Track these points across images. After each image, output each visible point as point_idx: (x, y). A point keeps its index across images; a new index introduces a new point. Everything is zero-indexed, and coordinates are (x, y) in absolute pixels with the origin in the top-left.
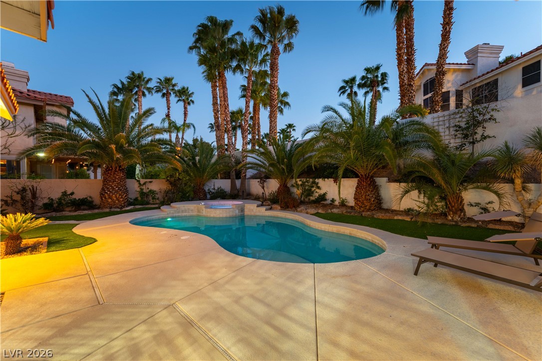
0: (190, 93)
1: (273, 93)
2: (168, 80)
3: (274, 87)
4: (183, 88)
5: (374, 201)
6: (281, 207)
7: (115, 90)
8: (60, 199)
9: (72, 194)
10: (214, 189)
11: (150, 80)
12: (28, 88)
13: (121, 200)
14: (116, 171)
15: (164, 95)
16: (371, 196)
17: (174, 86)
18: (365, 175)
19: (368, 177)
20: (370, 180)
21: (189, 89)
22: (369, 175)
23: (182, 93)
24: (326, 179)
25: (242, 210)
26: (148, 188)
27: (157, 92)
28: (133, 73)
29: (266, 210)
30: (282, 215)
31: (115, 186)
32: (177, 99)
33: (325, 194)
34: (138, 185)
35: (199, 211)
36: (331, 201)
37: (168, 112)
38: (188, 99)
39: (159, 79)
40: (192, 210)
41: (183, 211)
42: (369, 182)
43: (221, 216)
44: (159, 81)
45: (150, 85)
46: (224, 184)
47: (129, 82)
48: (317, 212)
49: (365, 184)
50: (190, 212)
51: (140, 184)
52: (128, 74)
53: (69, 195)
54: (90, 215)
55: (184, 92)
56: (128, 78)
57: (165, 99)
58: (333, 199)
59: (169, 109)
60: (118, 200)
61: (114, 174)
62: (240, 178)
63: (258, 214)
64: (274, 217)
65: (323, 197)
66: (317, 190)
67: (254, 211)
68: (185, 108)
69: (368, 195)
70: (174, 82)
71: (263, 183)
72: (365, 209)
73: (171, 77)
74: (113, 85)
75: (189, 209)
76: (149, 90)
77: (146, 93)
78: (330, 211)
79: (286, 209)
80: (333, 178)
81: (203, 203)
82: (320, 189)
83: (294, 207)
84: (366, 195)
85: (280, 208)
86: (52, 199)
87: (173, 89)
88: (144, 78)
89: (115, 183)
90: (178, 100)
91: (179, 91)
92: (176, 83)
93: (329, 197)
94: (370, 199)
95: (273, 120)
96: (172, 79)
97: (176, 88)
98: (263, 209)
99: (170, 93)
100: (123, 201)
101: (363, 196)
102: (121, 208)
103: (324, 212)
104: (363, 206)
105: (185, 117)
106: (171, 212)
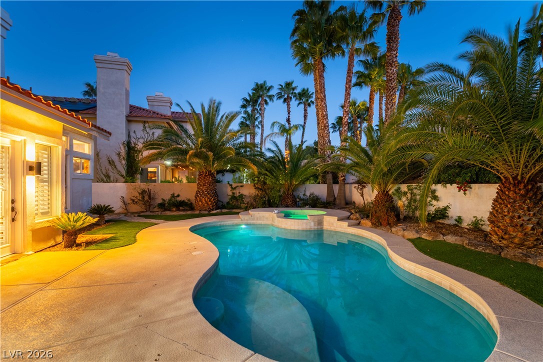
0: (310, 94)
1: (390, 72)
2: (288, 85)
3: (391, 65)
4: (304, 90)
5: (533, 229)
6: (372, 223)
7: (245, 103)
8: (169, 200)
9: (178, 196)
10: (304, 195)
11: (271, 87)
12: (172, 110)
13: (210, 203)
14: (206, 176)
15: (285, 100)
16: (526, 218)
17: (293, 89)
18: (515, 178)
19: (520, 183)
20: (525, 186)
21: (309, 90)
22: (522, 178)
23: (303, 96)
24: (448, 185)
25: (320, 223)
26: (239, 193)
27: (279, 98)
28: (257, 84)
29: (348, 226)
30: (367, 235)
31: (205, 189)
32: (298, 102)
33: (445, 209)
34: (230, 189)
35: (273, 221)
36: (456, 220)
37: (289, 116)
38: (307, 100)
39: (280, 85)
40: (267, 218)
41: (258, 218)
42: (522, 192)
43: (292, 228)
44: (280, 87)
45: (271, 93)
46: (320, 190)
47: (253, 93)
48: (418, 236)
49: (511, 194)
50: (265, 219)
51: (232, 188)
52: (253, 86)
53: (176, 197)
54: (184, 215)
55: (304, 94)
56: (253, 90)
57: (286, 104)
58: (460, 218)
59: (289, 113)
60: (207, 203)
61: (204, 178)
62: (337, 183)
63: (339, 229)
64: (358, 236)
65: (442, 213)
66: (434, 202)
67: (335, 225)
68: (305, 110)
69: (519, 217)
70: (294, 85)
71: (362, 189)
72: (512, 242)
73: (291, 81)
74: (243, 99)
75: (263, 217)
76: (271, 97)
77: (268, 101)
78: (441, 238)
79: (378, 226)
80: (458, 183)
81: (276, 211)
82: (438, 200)
83: (389, 224)
84: (512, 218)
85: (370, 224)
86: (164, 200)
87: (292, 93)
88: (266, 88)
89: (205, 187)
90: (299, 104)
91: (299, 94)
92: (296, 86)
93: (453, 213)
94: (522, 225)
95: (389, 107)
96: (292, 83)
97: (297, 91)
98: (345, 224)
99: (291, 98)
100: (211, 204)
101: (507, 219)
102: (209, 211)
103: (430, 239)
104: (507, 236)
105: (305, 120)
106: (246, 218)
